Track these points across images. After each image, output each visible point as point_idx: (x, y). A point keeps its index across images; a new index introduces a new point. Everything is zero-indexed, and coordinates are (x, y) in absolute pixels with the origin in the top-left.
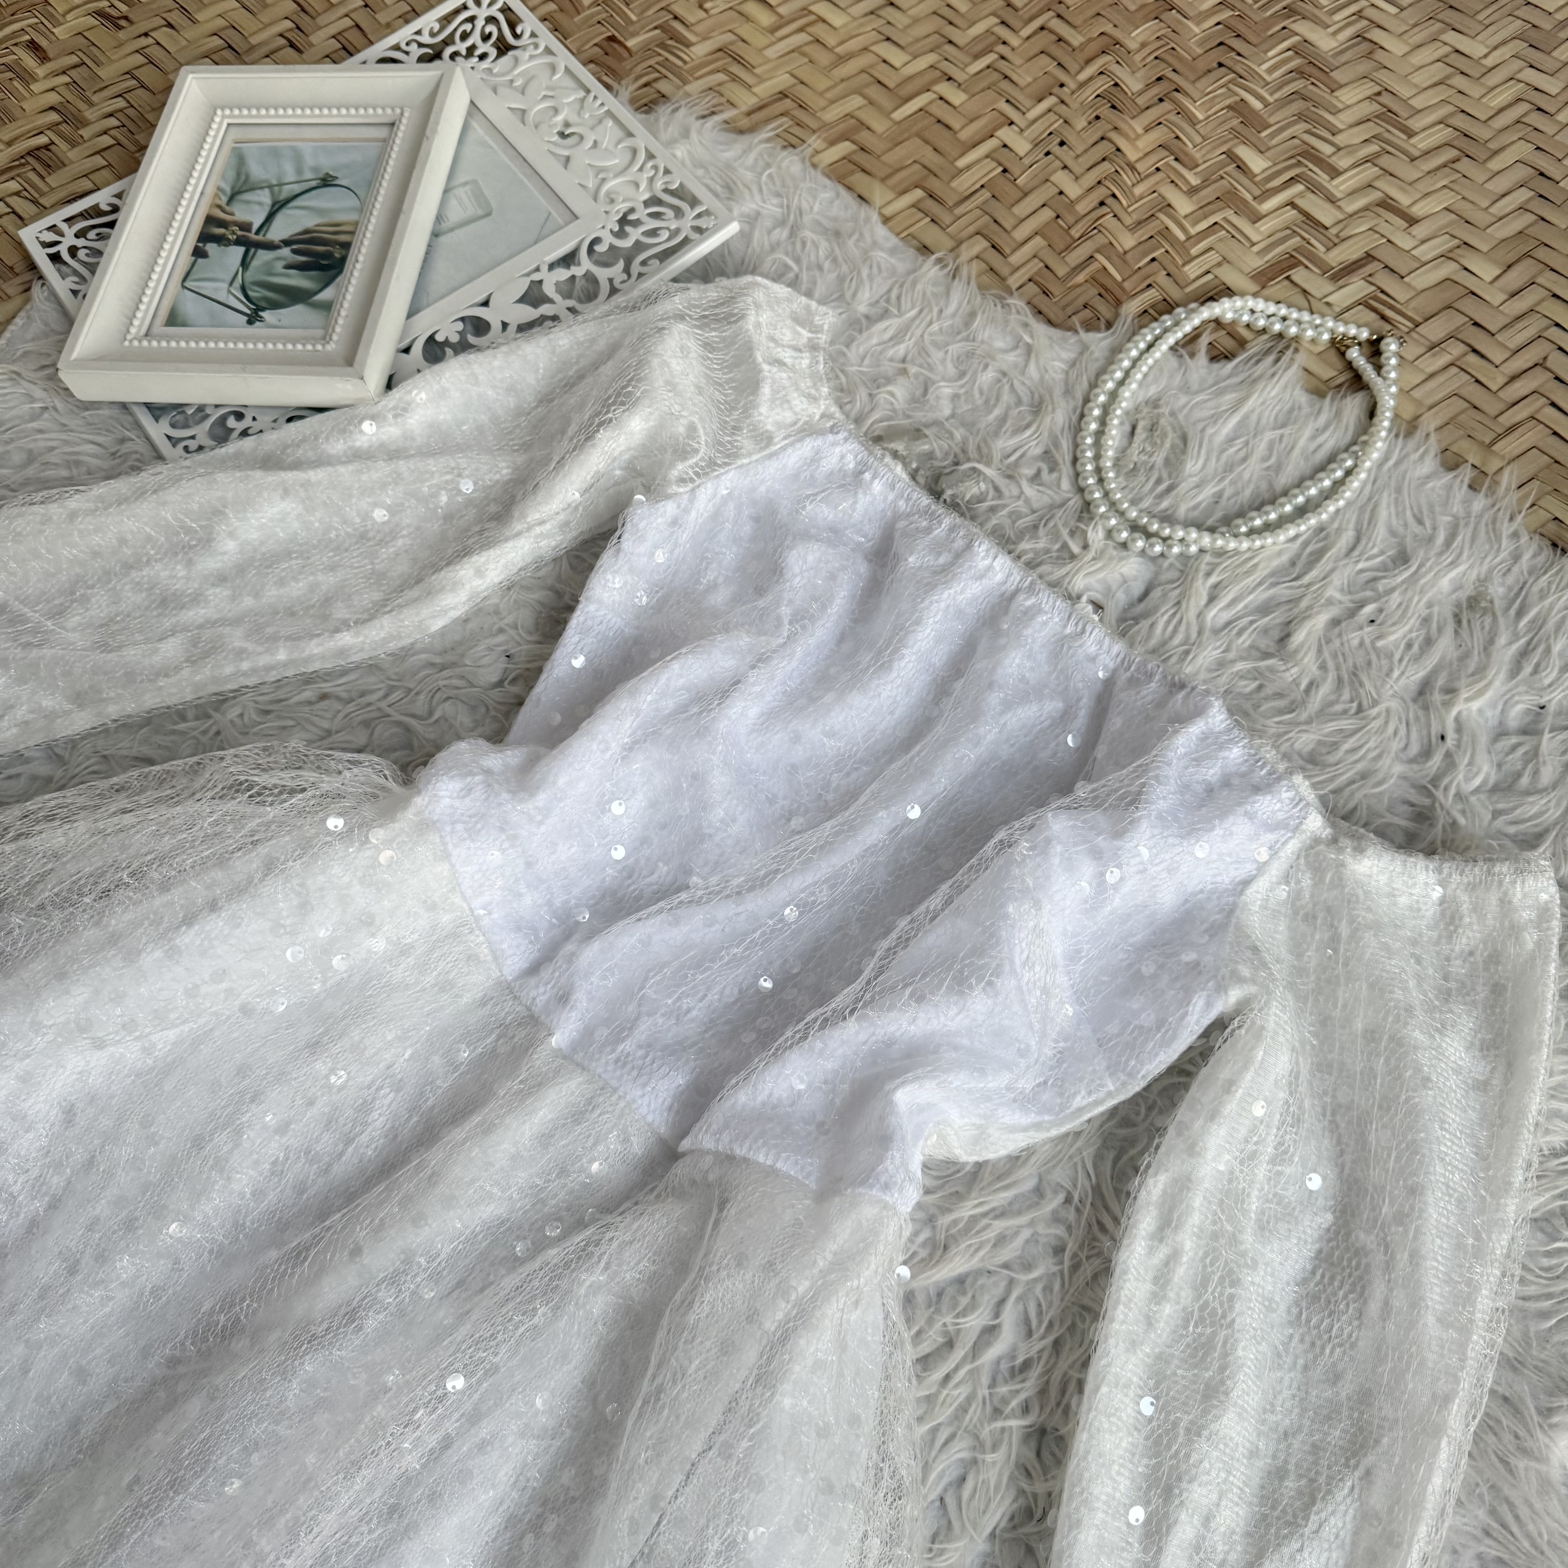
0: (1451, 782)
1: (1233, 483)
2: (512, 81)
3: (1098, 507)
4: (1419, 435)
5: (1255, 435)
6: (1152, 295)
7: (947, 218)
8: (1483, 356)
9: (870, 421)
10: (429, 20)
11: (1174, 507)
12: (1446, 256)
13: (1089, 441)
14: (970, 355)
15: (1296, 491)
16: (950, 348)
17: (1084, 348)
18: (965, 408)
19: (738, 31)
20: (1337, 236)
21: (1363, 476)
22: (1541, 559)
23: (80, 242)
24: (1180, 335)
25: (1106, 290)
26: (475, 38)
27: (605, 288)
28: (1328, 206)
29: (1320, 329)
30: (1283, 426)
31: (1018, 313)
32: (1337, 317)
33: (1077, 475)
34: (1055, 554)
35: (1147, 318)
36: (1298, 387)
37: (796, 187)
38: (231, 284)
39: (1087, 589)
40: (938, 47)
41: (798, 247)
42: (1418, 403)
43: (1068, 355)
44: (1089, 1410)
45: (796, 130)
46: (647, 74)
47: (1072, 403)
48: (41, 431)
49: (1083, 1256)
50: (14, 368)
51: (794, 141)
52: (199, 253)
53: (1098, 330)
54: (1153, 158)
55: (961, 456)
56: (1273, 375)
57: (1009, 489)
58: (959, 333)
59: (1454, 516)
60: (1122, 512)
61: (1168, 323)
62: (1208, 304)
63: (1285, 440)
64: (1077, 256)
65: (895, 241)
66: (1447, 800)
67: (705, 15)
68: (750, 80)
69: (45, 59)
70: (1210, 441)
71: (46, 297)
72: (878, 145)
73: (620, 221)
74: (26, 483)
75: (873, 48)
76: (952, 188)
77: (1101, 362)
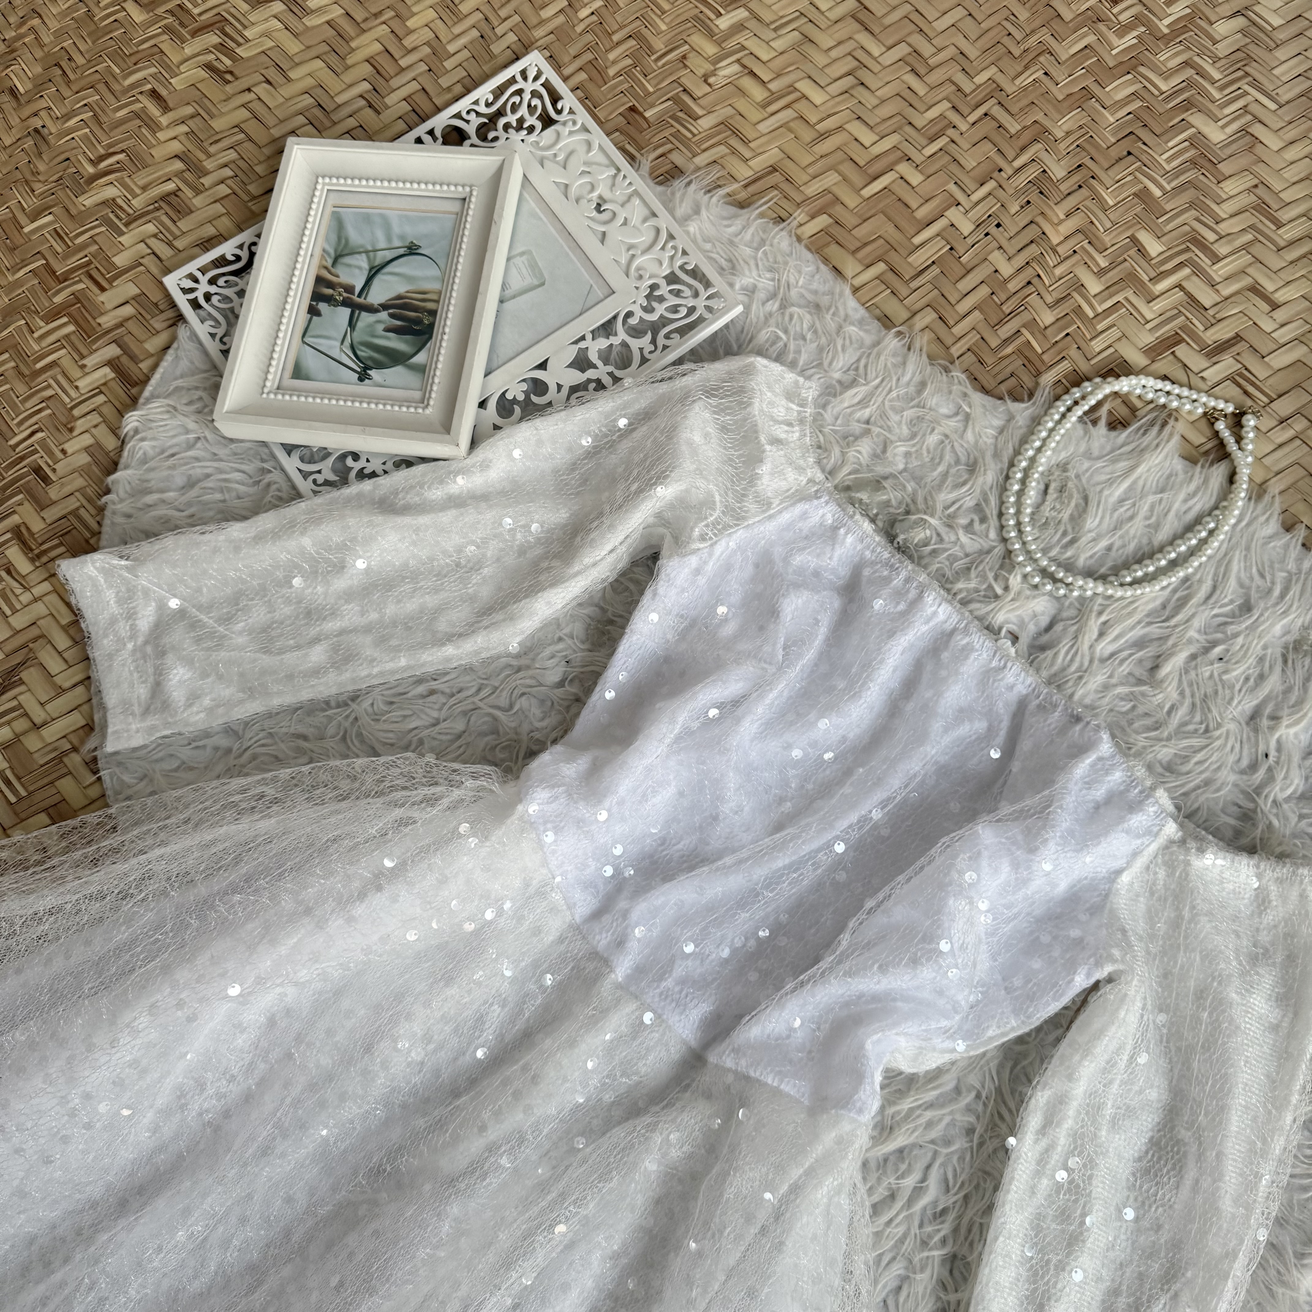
0: (1270, 792)
1: (1121, 537)
2: (555, 155)
3: (1017, 556)
4: (1267, 498)
5: (1141, 498)
6: (1065, 366)
7: (904, 291)
9: (841, 475)
10: (484, 92)
11: (1076, 557)
12: (1299, 340)
13: (1012, 499)
14: (920, 419)
15: (1169, 548)
16: (905, 413)
17: (1011, 418)
18: (916, 463)
19: (736, 105)
20: (1214, 317)
21: (1222, 537)
23: (213, 289)
24: (1086, 408)
25: (1029, 361)
26: (523, 111)
27: (637, 356)
28: (1208, 289)
29: (1196, 404)
30: (1162, 491)
31: (960, 383)
32: (1209, 392)
33: (1002, 527)
34: (982, 593)
35: (1059, 390)
36: (1176, 456)
37: (785, 263)
39: (1007, 622)
40: (900, 128)
41: (787, 317)
42: (1267, 468)
43: (998, 422)
44: (991, 1253)
45: (784, 203)
46: (662, 145)
47: (999, 466)
48: (197, 459)
49: (987, 1137)
50: (170, 402)
51: (784, 214)
52: (313, 311)
53: (1022, 400)
54: (1071, 242)
55: (912, 507)
56: (1157, 446)
57: (949, 537)
58: (912, 400)
59: (1288, 572)
60: (1036, 561)
61: (1078, 395)
62: (1110, 379)
63: (1164, 503)
64: (1006, 331)
65: (862, 312)
66: (1266, 806)
67: (709, 89)
68: (747, 154)
69: (166, 108)
70: (1106, 501)
71: (190, 338)
72: (850, 220)
73: (648, 297)
74: (189, 504)
75: (847, 126)
76: (909, 263)
77: (1024, 430)
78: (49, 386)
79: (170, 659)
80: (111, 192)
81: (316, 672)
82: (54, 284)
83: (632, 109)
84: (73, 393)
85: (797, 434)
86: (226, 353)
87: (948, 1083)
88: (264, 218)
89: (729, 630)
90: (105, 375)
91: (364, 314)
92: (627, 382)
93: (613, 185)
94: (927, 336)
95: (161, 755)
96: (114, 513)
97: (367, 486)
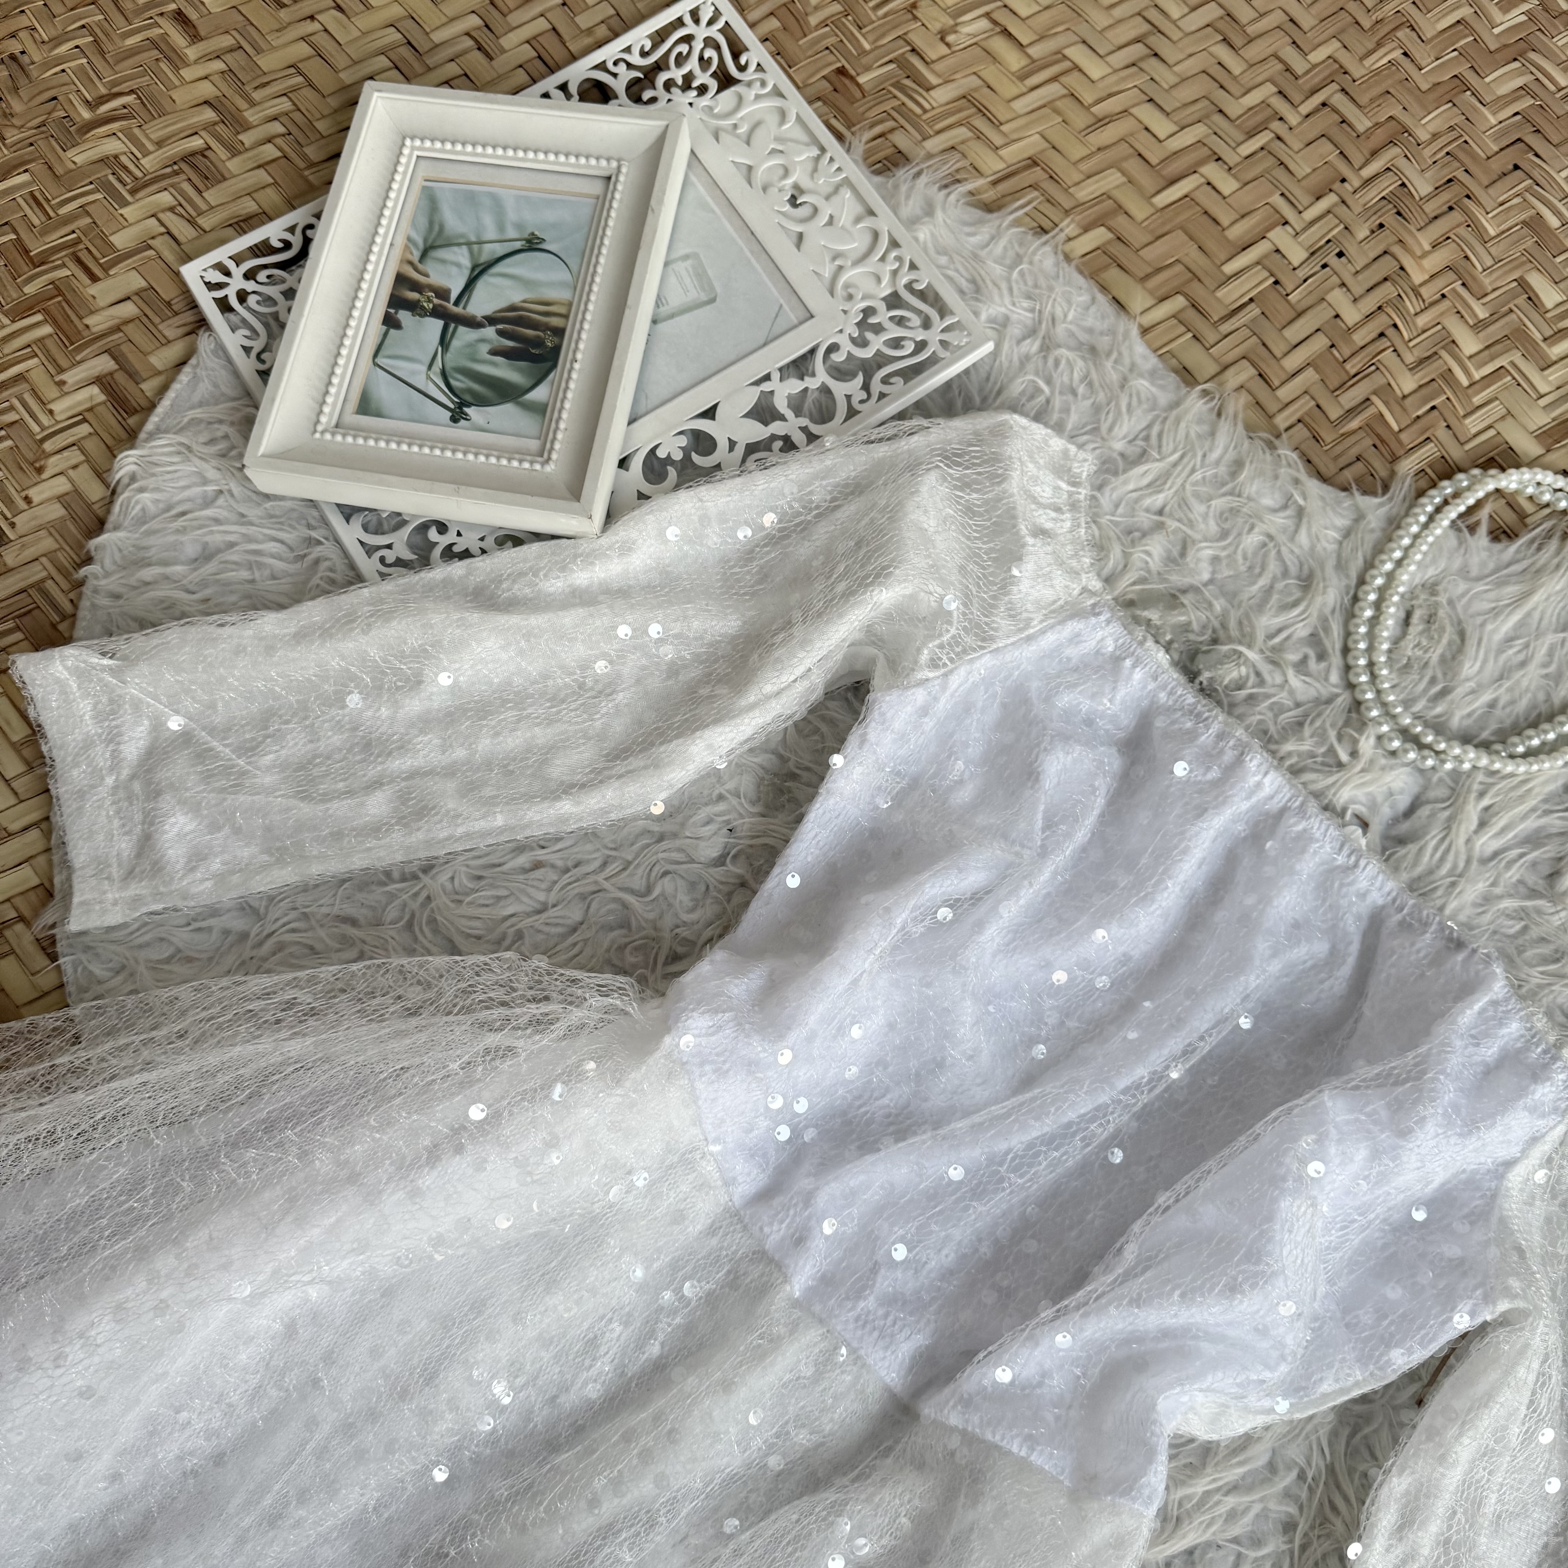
1: (1510, 689)
2: (735, 126)
3: (1369, 709)
5: (1537, 637)
6: (1429, 450)
7: (1211, 337)
9: (1123, 585)
10: (639, 36)
11: (1448, 714)
13: (1362, 630)
14: (1234, 511)
16: (1213, 503)
17: (1360, 517)
18: (1227, 573)
19: (982, 74)
23: (250, 286)
24: (1462, 508)
25: (1382, 441)
26: (693, 64)
27: (842, 408)
30: (1565, 629)
31: (1289, 465)
33: (1348, 668)
34: (1321, 759)
35: (1424, 483)
37: (1050, 289)
38: (430, 367)
39: (1353, 801)
40: (1207, 116)
41: (1051, 362)
43: (1342, 522)
45: (1047, 208)
46: (881, 122)
47: (1344, 582)
48: (217, 521)
49: (1313, 1536)
50: (183, 440)
51: (1047, 224)
52: (390, 322)
53: (1374, 494)
54: (1439, 283)
55: (1221, 634)
56: (1558, 567)
57: (1273, 677)
58: (1223, 484)
60: (1395, 717)
61: (1449, 491)
62: (1493, 472)
64: (1351, 397)
65: (1153, 361)
67: (948, 51)
68: (998, 140)
69: (195, 37)
70: (1489, 640)
71: (214, 352)
72: (1137, 237)
73: (860, 324)
74: (204, 584)
75: (1134, 111)
76: (1218, 300)
77: (1378, 534)
78: (12, 408)
79: (167, 801)
80: (112, 146)
81: (376, 829)
82: (26, 269)
83: (841, 71)
84: (45, 420)
85: (1068, 524)
86: (264, 375)
87: (1259, 1456)
88: (327, 192)
89: (964, 795)
90: (91, 398)
91: (462, 329)
92: (829, 441)
93: (815, 170)
94: (1244, 398)
95: (147, 938)
96: (96, 591)
97: (458, 568)
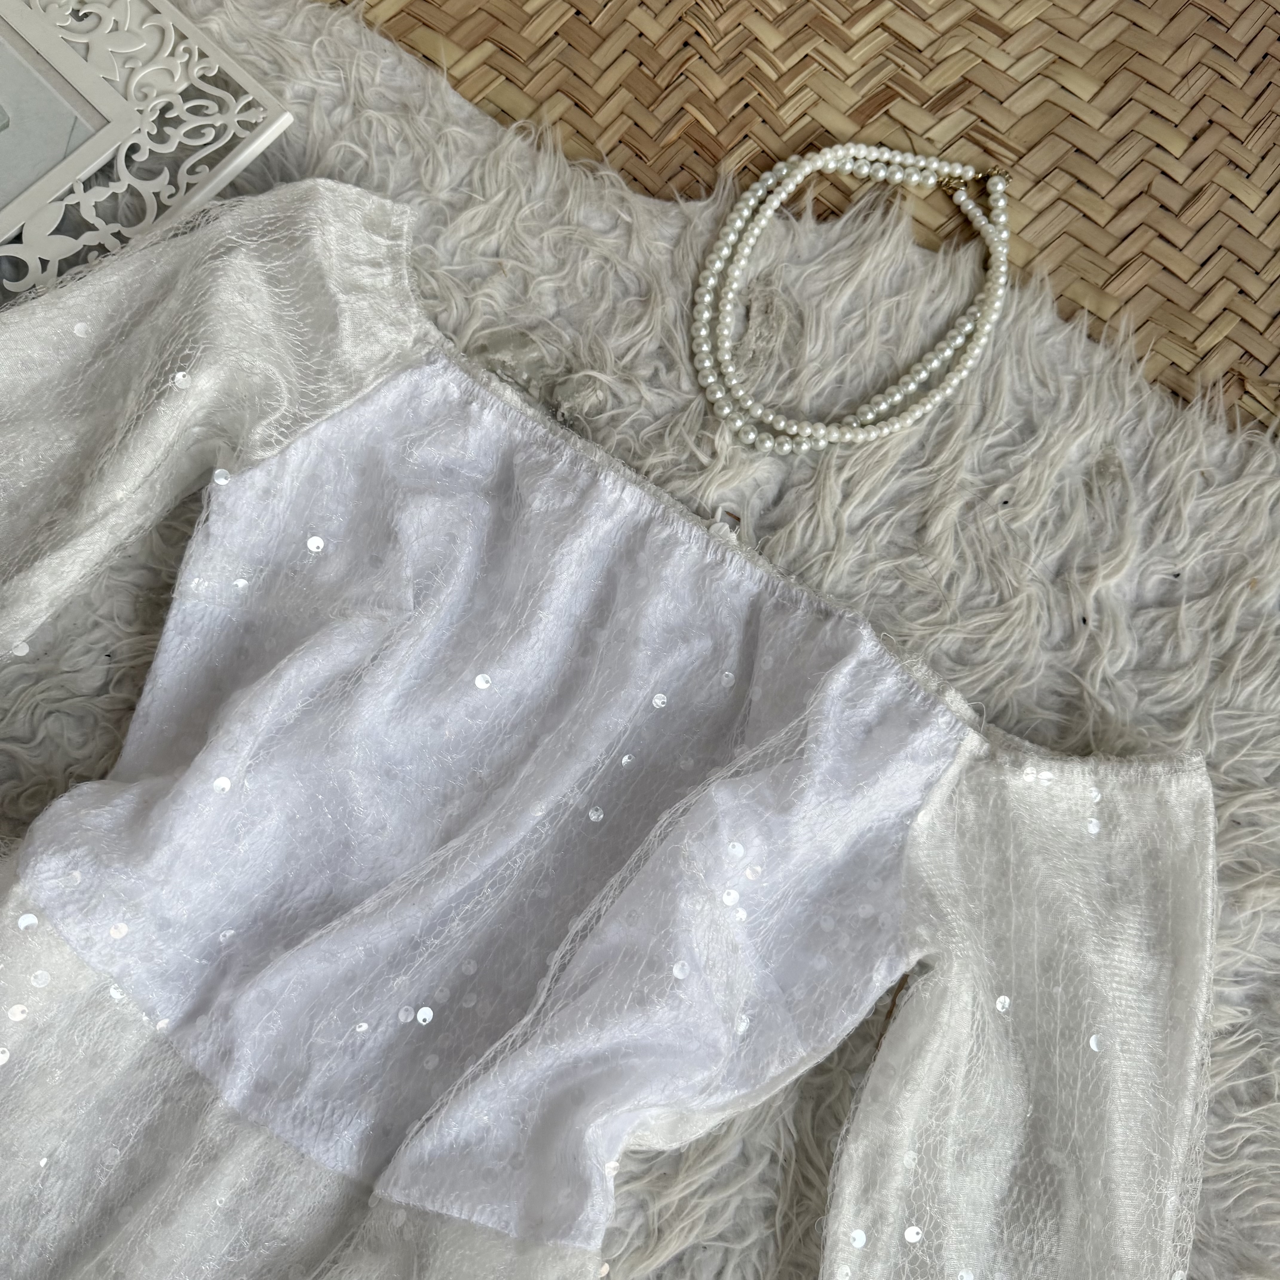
0: (1096, 668)
1: (854, 361)
3: (721, 408)
4: (1034, 282)
5: (872, 306)
6: (749, 148)
7: (522, 75)
8: (1088, 187)
9: (470, 332)
11: (798, 398)
12: (1042, 74)
13: (704, 332)
14: (567, 240)
15: (918, 367)
16: (545, 235)
17: (687, 222)
18: (571, 303)
20: (931, 59)
21: (984, 341)
22: (1164, 413)
24: (784, 196)
25: (702, 146)
27: (152, 207)
28: (918, 24)
29: (925, 173)
30: (898, 292)
31: (612, 184)
32: (940, 156)
33: (697, 372)
34: (683, 466)
35: (746, 179)
36: (910, 244)
37: (352, 55)
39: (722, 499)
42: (1029, 245)
43: (671, 231)
47: (681, 290)
53: (698, 198)
55: (573, 362)
56: (883, 233)
57: (628, 396)
58: (552, 215)
59: (1076, 374)
60: (747, 411)
61: (771, 182)
62: (809, 155)
63: (902, 307)
64: (665, 110)
65: (468, 109)
66: (1094, 687)
70: (827, 317)
73: (158, 121)
76: (524, 39)
77: (707, 236)
87: (730, 1150)
94: (561, 131)
